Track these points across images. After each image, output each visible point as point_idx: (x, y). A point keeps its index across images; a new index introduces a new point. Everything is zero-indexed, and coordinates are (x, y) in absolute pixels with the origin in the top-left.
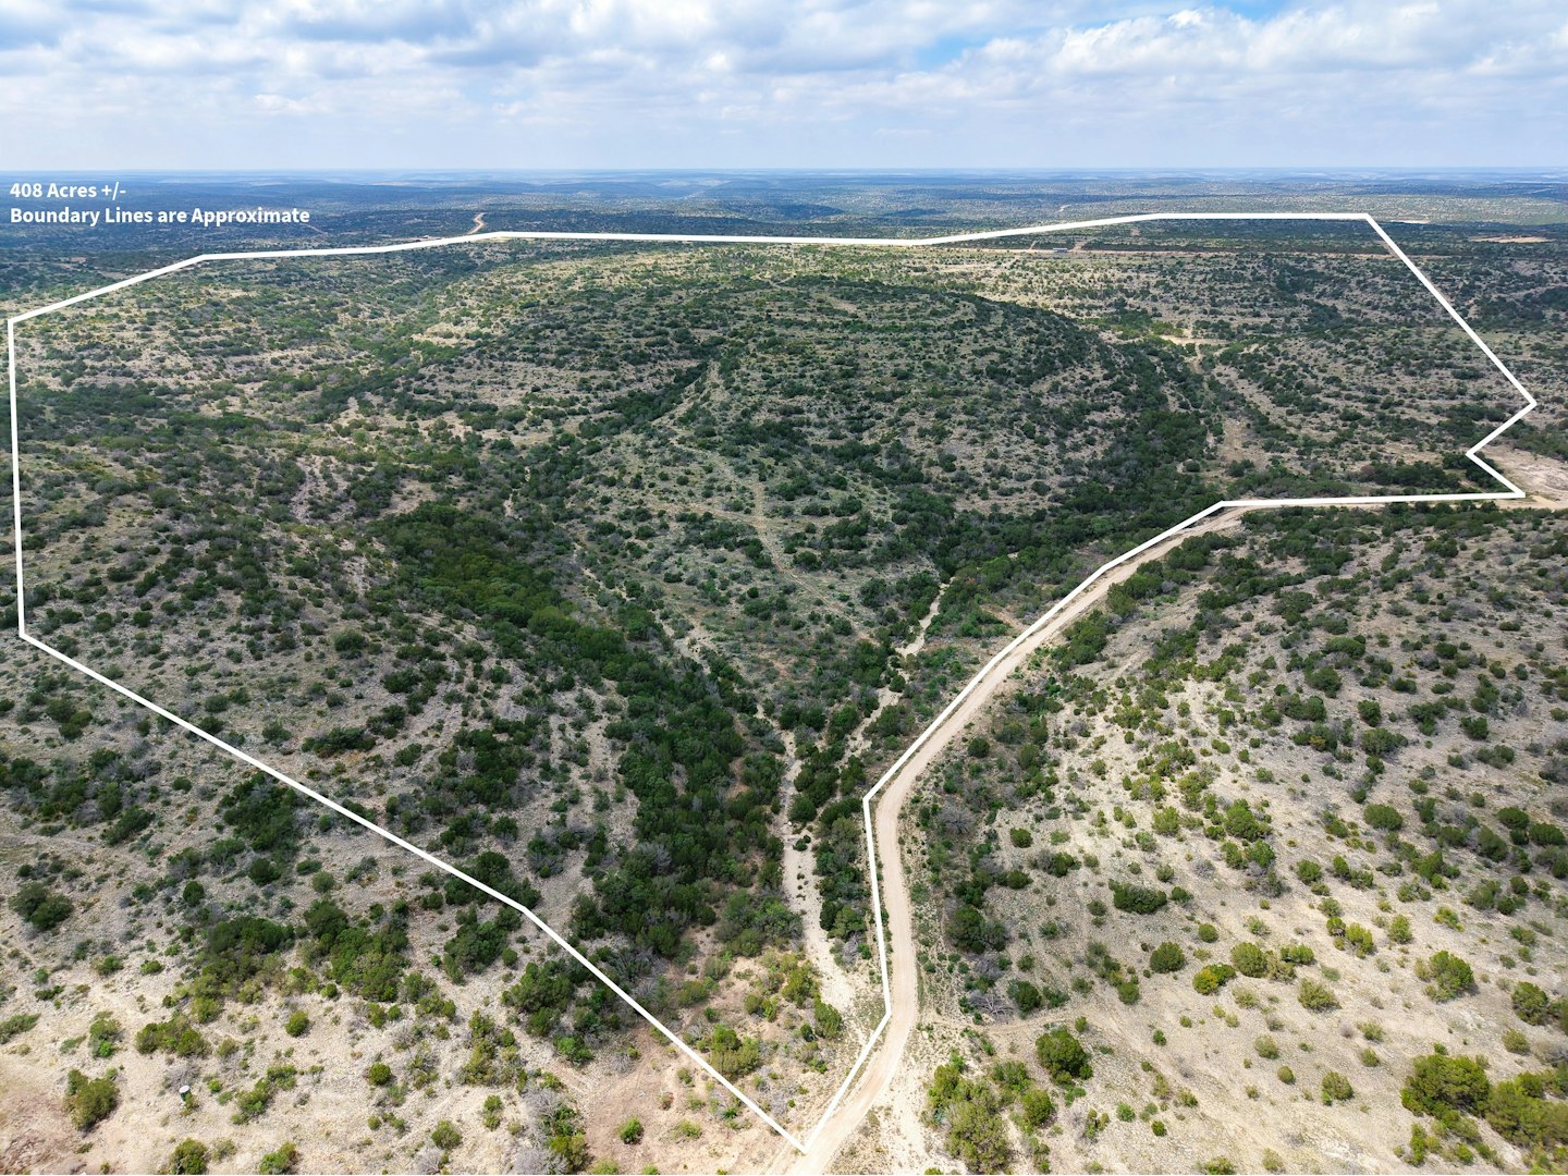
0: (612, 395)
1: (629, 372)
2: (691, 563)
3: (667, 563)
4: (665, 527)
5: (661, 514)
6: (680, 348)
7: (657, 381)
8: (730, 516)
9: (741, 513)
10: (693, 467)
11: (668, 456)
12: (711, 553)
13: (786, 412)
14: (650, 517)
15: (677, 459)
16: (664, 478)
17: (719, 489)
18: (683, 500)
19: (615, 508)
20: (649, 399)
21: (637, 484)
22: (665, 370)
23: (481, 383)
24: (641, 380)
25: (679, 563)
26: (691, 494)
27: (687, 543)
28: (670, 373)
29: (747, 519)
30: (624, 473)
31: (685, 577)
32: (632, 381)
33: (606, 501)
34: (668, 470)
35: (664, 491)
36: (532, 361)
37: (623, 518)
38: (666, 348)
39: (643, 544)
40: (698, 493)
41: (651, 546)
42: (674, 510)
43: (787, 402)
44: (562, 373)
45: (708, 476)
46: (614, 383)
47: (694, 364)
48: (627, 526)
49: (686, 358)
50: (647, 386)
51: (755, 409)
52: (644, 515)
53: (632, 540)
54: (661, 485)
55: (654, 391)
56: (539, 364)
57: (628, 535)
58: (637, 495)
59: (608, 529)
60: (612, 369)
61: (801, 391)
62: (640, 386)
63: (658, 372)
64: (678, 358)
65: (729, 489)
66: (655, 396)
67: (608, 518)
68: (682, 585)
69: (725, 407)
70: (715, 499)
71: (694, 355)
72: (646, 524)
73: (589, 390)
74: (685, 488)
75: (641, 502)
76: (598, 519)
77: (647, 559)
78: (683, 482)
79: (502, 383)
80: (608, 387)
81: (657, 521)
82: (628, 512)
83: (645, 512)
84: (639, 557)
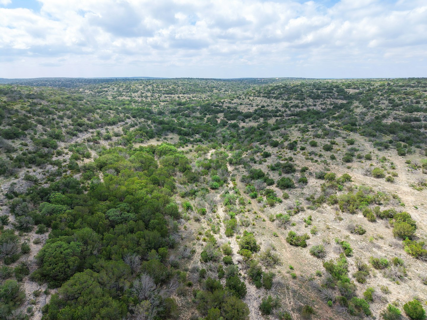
0: (298, 110)
1: (310, 101)
2: (322, 226)
3: (296, 218)
4: (304, 182)
5: (304, 170)
6: (338, 95)
7: (323, 107)
8: (370, 182)
9: (382, 181)
10: (338, 140)
11: (320, 132)
12: (347, 216)
13: (406, 120)
14: (294, 171)
15: (326, 135)
16: (314, 145)
17: (360, 157)
18: (325, 162)
19: (270, 161)
20: (317, 113)
21: (292, 147)
22: (329, 103)
23: (241, 104)
24: (315, 105)
25: (309, 222)
26: (333, 158)
27: (321, 201)
28: (331, 104)
29: (389, 188)
30: (286, 140)
31: (312, 243)
32: (310, 105)
33: (267, 155)
34: (317, 140)
35: (311, 154)
36: (266, 97)
37: (273, 169)
38: (331, 94)
39: (279, 193)
40: (340, 158)
41: (286, 197)
42: (315, 168)
43: (408, 115)
44: (278, 101)
45: (350, 147)
46: (301, 105)
47: (345, 102)
48: (275, 176)
49: (341, 99)
50: (318, 108)
51: (384, 116)
52: (290, 169)
53: (273, 188)
54: (310, 149)
55: (321, 110)
56: (269, 98)
57: (271, 183)
58: (289, 154)
59: (260, 175)
60: (301, 100)
61: (418, 110)
62: (315, 108)
63: (325, 103)
64: (337, 99)
65: (369, 158)
66: (321, 112)
67: (263, 168)
68: (306, 252)
69: (364, 114)
70: (355, 164)
71: (345, 98)
72: (289, 176)
73: (287, 107)
74: (329, 154)
75: (291, 159)
76: (256, 167)
77: (279, 210)
78: (328, 149)
79: (250, 104)
80: (297, 106)
81: (298, 175)
82: (278, 165)
83: (291, 167)
84: (272, 205)
